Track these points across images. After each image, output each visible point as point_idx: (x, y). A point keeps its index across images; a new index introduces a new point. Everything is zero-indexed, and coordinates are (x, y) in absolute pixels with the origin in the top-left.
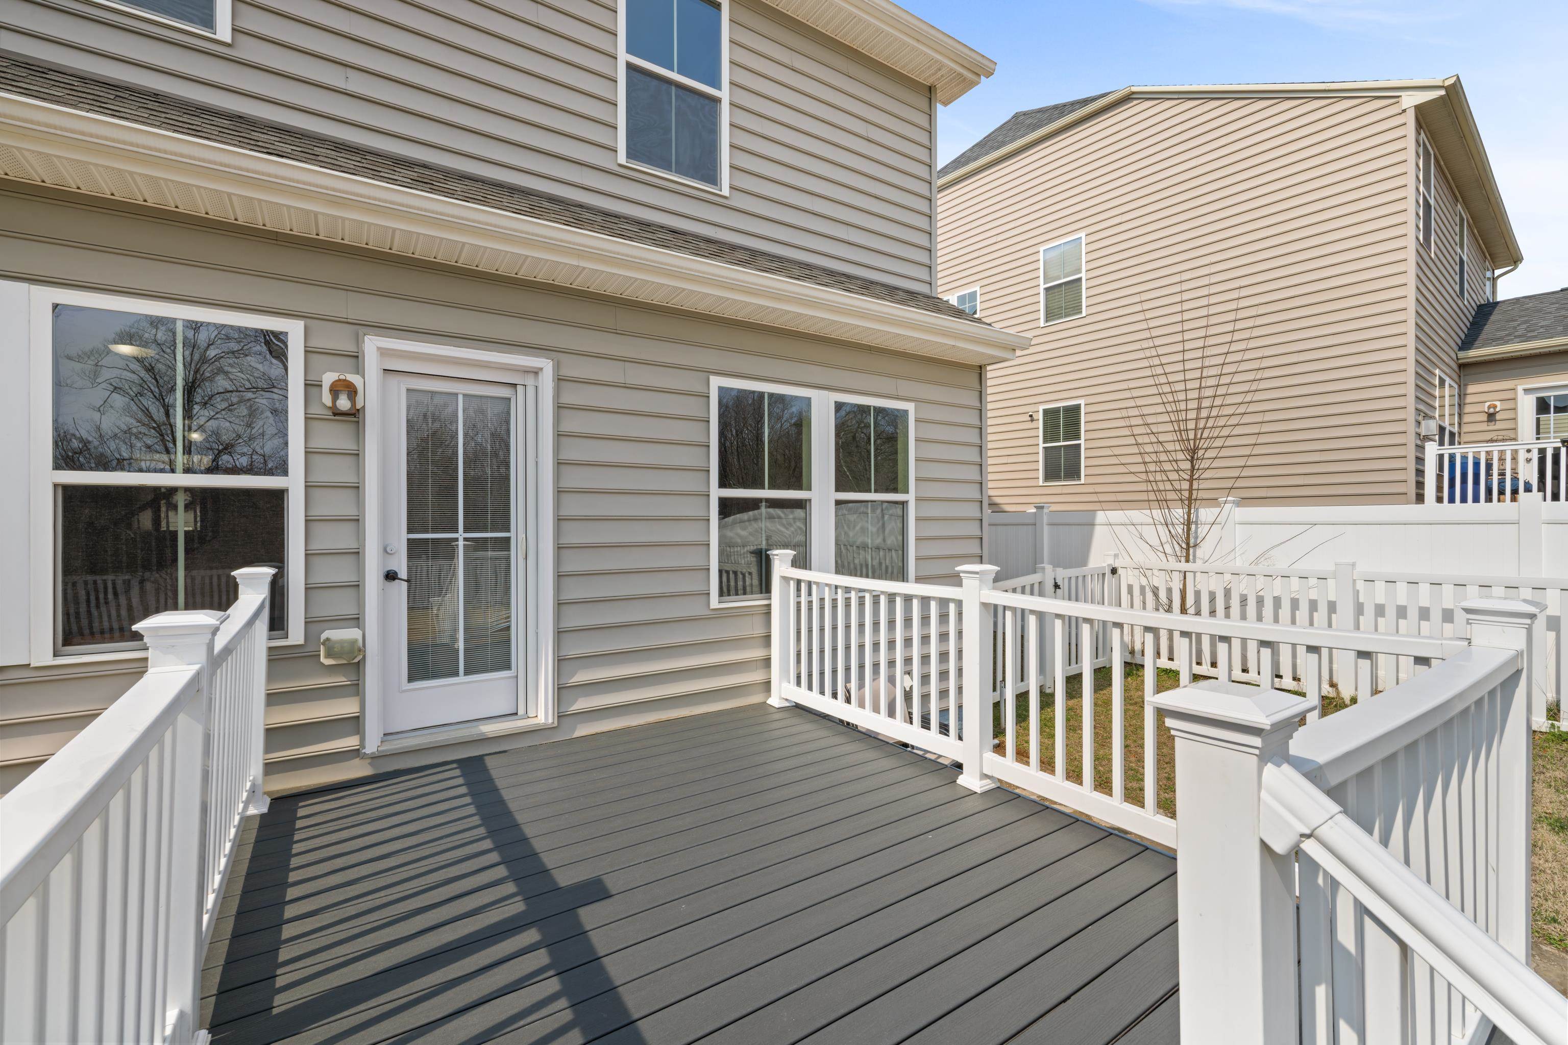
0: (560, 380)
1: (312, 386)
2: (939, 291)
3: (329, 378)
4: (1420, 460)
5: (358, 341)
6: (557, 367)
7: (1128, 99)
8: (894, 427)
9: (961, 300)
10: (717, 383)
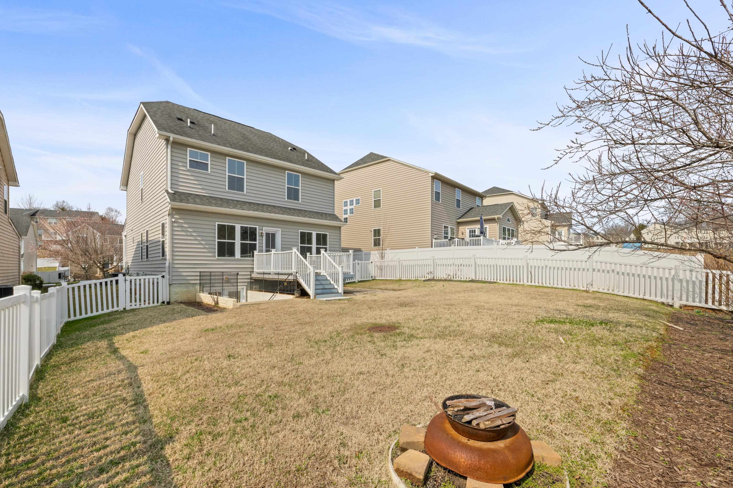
1: (259, 233)
2: (335, 213)
4: (432, 242)
5: (262, 228)
6: (281, 230)
7: (389, 160)
8: (325, 236)
9: (356, 200)
10: (300, 231)
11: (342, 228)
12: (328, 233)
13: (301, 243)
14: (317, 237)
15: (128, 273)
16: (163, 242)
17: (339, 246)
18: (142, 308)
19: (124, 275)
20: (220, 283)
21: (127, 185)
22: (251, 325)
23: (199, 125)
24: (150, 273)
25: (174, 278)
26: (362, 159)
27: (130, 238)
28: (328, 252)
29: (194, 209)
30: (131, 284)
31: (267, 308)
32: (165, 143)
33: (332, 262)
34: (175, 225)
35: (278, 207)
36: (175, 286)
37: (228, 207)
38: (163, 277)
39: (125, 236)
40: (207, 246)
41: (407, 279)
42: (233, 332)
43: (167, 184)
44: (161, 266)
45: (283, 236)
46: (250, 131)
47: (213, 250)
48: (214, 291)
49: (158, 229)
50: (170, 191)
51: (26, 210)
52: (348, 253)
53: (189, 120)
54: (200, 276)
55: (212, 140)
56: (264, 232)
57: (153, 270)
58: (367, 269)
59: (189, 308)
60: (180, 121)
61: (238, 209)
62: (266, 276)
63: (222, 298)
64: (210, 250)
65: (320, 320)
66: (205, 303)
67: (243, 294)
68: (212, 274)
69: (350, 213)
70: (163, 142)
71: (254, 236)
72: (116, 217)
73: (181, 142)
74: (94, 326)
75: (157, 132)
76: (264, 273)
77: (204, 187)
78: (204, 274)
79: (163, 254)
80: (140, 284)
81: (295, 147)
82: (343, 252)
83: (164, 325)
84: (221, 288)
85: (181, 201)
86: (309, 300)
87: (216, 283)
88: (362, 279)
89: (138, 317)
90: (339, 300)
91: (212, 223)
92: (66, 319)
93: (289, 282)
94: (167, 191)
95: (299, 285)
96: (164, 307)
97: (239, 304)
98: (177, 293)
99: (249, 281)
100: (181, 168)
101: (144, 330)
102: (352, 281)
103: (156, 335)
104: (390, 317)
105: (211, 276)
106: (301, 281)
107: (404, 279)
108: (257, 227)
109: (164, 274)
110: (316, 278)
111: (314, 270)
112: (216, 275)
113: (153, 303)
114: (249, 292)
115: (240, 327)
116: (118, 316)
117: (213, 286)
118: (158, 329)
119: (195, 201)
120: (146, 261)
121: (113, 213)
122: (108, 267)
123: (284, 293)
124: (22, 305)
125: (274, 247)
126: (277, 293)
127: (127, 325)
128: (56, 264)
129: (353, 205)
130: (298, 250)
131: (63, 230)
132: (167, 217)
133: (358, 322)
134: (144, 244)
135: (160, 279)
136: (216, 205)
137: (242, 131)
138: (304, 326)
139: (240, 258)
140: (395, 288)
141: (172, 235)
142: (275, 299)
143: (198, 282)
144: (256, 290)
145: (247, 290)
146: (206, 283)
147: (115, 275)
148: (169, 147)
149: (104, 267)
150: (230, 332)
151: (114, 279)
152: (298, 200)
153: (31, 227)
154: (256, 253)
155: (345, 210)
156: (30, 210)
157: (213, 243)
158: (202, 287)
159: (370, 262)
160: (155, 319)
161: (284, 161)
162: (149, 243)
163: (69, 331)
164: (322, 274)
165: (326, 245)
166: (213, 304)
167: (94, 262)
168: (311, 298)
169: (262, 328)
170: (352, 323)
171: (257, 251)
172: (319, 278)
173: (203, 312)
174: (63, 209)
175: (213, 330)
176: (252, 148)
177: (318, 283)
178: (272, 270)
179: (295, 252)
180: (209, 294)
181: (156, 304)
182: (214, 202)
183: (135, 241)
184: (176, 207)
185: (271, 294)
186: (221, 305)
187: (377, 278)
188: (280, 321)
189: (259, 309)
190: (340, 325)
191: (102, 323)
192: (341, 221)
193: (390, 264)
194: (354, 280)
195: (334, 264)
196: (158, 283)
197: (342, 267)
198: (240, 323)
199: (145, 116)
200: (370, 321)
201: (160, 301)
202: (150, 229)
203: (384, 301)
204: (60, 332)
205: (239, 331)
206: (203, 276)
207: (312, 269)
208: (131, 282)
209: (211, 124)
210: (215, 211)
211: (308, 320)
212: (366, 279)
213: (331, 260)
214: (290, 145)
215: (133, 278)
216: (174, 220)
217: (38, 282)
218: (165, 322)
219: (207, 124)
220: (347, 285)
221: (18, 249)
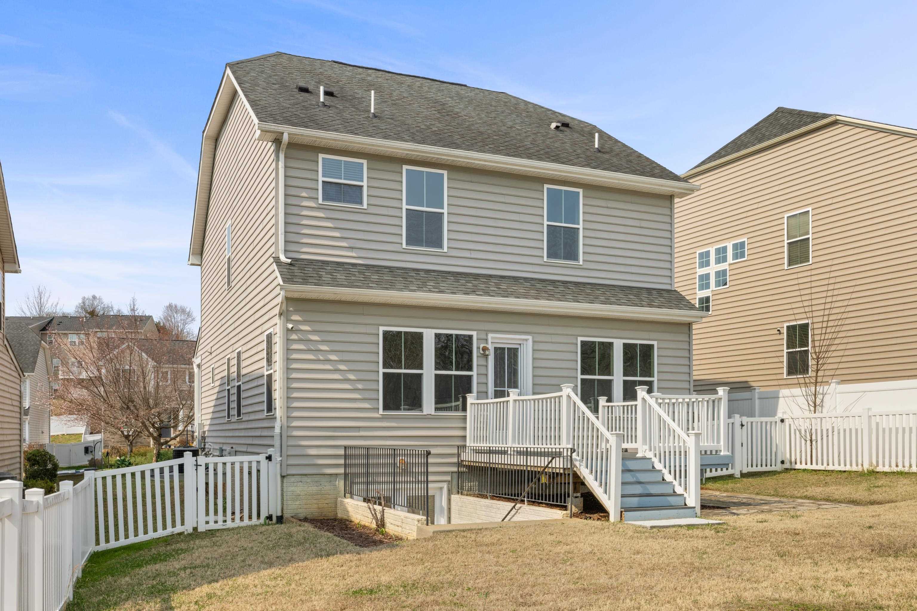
0: (534, 342)
1: (478, 348)
2: (675, 286)
3: (481, 346)
5: (487, 335)
6: (533, 338)
7: (835, 123)
8: (647, 350)
9: (735, 246)
10: (580, 339)
11: (694, 327)
12: (655, 343)
13: (582, 373)
14: (625, 353)
15: (203, 449)
16: (270, 376)
17: (686, 377)
18: (228, 530)
19: (195, 453)
20: (388, 474)
21: (202, 254)
22: (459, 584)
23: (344, 98)
24: (244, 449)
25: (292, 461)
26: (751, 131)
27: (207, 370)
28: (655, 394)
29: (332, 297)
30: (207, 475)
31: (499, 543)
32: (273, 148)
33: (669, 420)
34: (294, 337)
35: (526, 279)
36: (293, 479)
37: (406, 288)
38: (269, 458)
39: (199, 366)
40: (360, 386)
41: (894, 469)
42: (418, 603)
43: (276, 243)
44: (265, 433)
45: (538, 355)
46: (458, 94)
47: (373, 395)
48: (376, 495)
49: (259, 348)
50: (283, 258)
51: (34, 318)
52: (713, 397)
53: (322, 89)
54: (346, 456)
55: (370, 129)
56: (491, 347)
57: (249, 441)
58: (767, 438)
59: (322, 533)
60: (303, 94)
61: (430, 291)
62: (496, 459)
63: (392, 511)
64: (367, 395)
65: (637, 584)
66: (357, 521)
67: (441, 501)
68: (371, 452)
69: (718, 284)
70: (270, 147)
71: (466, 356)
72: (185, 324)
73: (306, 141)
74: (139, 566)
75: (256, 127)
76: (491, 452)
77: (352, 243)
78: (353, 452)
79: (270, 408)
80: (224, 474)
81: (567, 121)
82: (699, 392)
83: (269, 571)
84: (391, 486)
85: (305, 281)
86: (606, 524)
87: (378, 474)
88: (754, 469)
89: (220, 551)
90: (690, 527)
91: (371, 330)
92: (92, 548)
93: (554, 476)
94: (277, 260)
95: (579, 482)
96: (270, 527)
97: (431, 529)
98: (298, 497)
99: (455, 469)
100: (305, 203)
101: (230, 583)
102: (725, 472)
103: (253, 595)
104: (849, 585)
105: (368, 456)
106: (585, 473)
107: (887, 469)
108: (474, 334)
109: (270, 451)
110: (623, 465)
111: (618, 445)
112: (378, 456)
113: (250, 517)
114: (455, 498)
115: (434, 588)
116: (183, 546)
117: (373, 483)
118: (256, 582)
119: (334, 279)
120: (240, 421)
121: (179, 317)
122: (169, 435)
123: (539, 504)
124: (7, 521)
125: (514, 384)
126: (522, 501)
127: (199, 566)
128: (80, 429)
129: (725, 260)
130: (575, 390)
131: (89, 357)
132: (276, 320)
133: (749, 596)
134: (232, 384)
135: (264, 463)
136: (380, 285)
137: (439, 97)
138: (595, 597)
139: (433, 412)
140: (856, 496)
141: (288, 360)
142: (518, 518)
143: (341, 471)
144: (470, 493)
145: (450, 493)
146: (358, 475)
147: (179, 454)
148: (282, 156)
149: (160, 436)
150: (410, 601)
151: (175, 462)
152: (575, 258)
153: (41, 352)
154: (471, 399)
155: (701, 277)
156: (40, 318)
157: (372, 376)
158: (348, 483)
159: (777, 418)
160: (252, 558)
161: (540, 159)
162: (243, 380)
163: (96, 574)
164: (639, 455)
165: (651, 375)
166: (374, 526)
167: (143, 423)
168: (612, 518)
169: (487, 594)
170: (729, 596)
171: (475, 394)
172: (632, 465)
173: (351, 547)
174: (92, 313)
175: (371, 591)
176: (462, 136)
177: (629, 477)
178: (509, 445)
179: (569, 397)
180: (365, 500)
181: (255, 521)
182: (375, 277)
183: (216, 378)
184: (296, 295)
185: (510, 505)
186: (391, 528)
187: (798, 466)
188: (532, 579)
189: (478, 544)
190: (696, 602)
191: (155, 559)
192: (692, 307)
193: (840, 424)
194: (730, 472)
195: (674, 425)
196: (258, 471)
197: (697, 435)
198: (433, 579)
199: (235, 92)
200: (785, 595)
201: (264, 514)
202: (245, 348)
203: (824, 535)
204: (80, 575)
205: (430, 598)
206: (351, 456)
207: (613, 440)
208: (207, 468)
209: (369, 91)
210: (378, 300)
211: (603, 580)
212: (764, 469)
213: (664, 416)
214: (552, 115)
215: (211, 460)
216: (290, 326)
217: (50, 466)
218: (270, 564)
219: (360, 93)
220: (710, 485)
221: (17, 398)
